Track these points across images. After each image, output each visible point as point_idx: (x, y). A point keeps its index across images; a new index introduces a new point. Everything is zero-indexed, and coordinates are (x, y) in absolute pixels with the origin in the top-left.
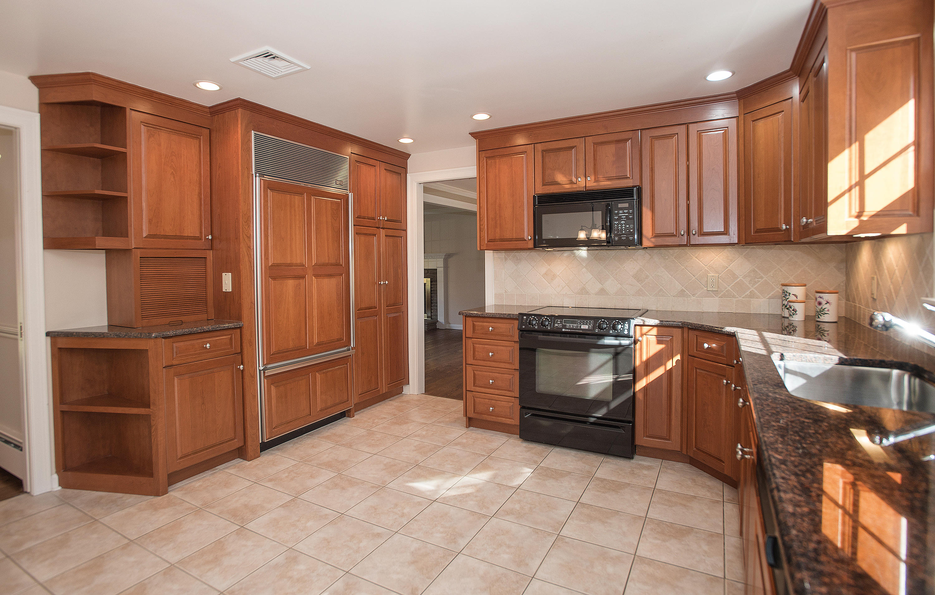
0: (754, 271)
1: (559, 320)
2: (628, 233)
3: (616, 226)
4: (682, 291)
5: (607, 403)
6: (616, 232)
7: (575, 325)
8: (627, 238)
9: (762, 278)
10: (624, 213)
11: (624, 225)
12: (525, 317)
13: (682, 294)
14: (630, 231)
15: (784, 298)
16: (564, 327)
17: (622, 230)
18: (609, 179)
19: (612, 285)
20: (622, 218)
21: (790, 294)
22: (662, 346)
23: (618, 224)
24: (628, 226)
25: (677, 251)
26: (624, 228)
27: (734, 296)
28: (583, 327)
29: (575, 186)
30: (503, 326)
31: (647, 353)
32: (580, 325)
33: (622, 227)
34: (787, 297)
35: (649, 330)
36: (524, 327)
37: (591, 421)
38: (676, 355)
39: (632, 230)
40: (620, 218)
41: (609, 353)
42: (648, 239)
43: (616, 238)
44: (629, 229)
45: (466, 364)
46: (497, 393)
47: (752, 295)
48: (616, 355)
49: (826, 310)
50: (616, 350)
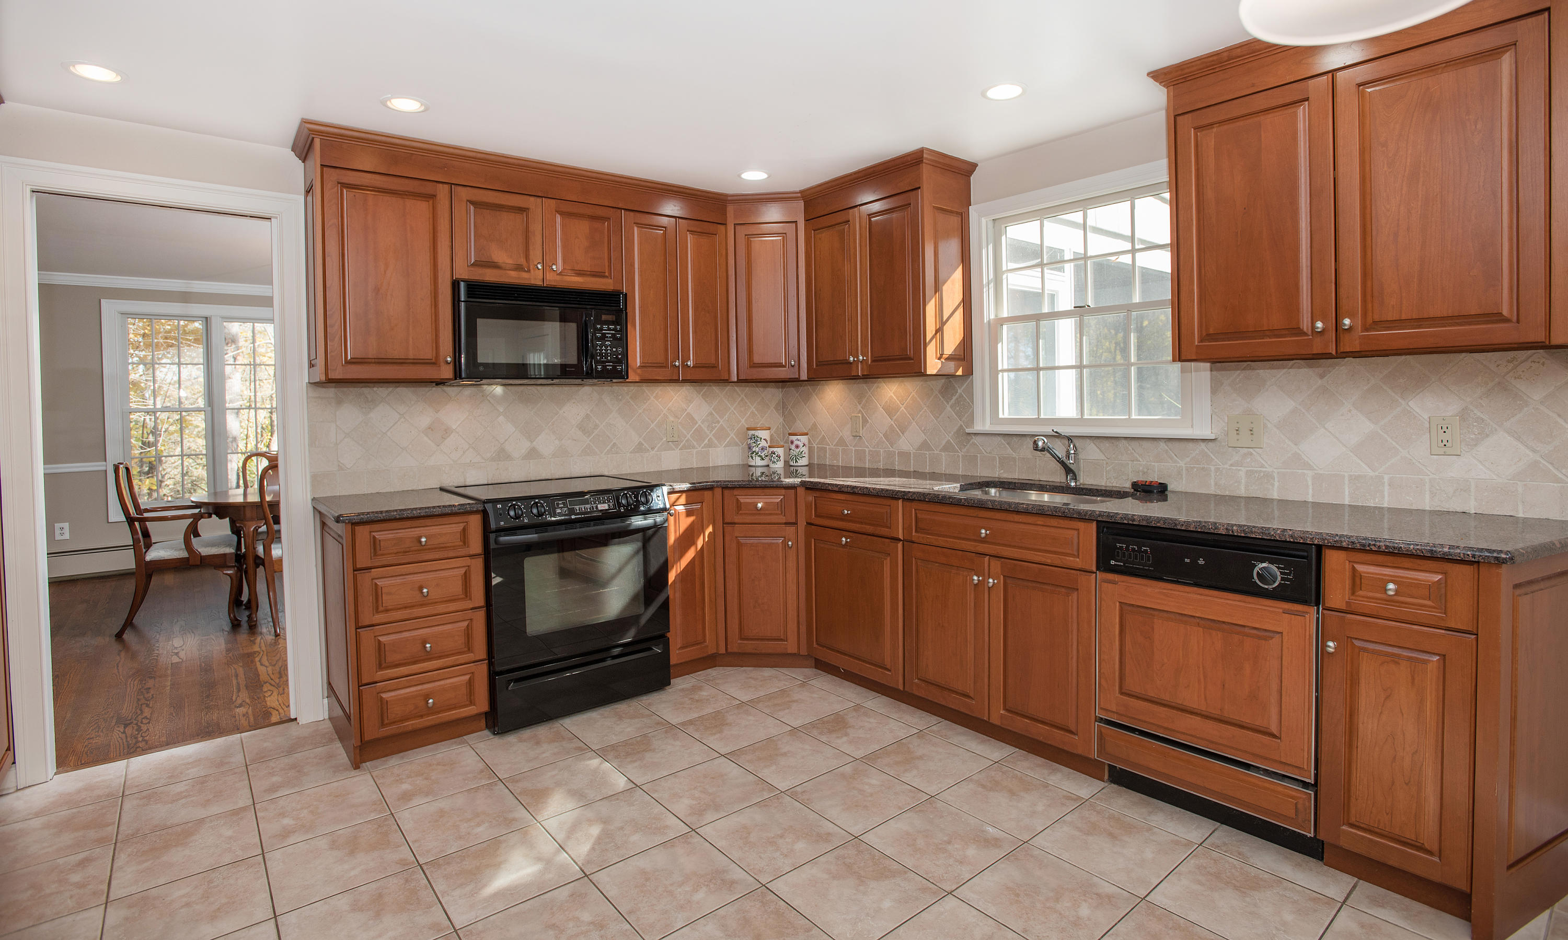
0: (711, 414)
1: (560, 502)
2: (615, 360)
3: (598, 348)
4: (640, 444)
5: (638, 617)
6: (598, 358)
7: (588, 506)
8: (614, 367)
9: (718, 422)
10: (609, 329)
11: (609, 348)
12: (499, 506)
13: (640, 449)
14: (617, 357)
15: (755, 444)
16: (572, 512)
17: (606, 354)
18: (580, 273)
19: (546, 443)
20: (607, 337)
21: (761, 438)
22: (692, 519)
23: (601, 346)
24: (614, 350)
25: (632, 388)
26: (609, 351)
27: (694, 447)
28: (601, 507)
29: (525, 275)
30: (449, 530)
31: (675, 532)
32: (594, 506)
33: (606, 350)
34: (758, 443)
35: (678, 499)
36: (502, 523)
37: (615, 654)
38: (708, 526)
39: (620, 357)
40: (604, 337)
41: (638, 541)
42: (635, 371)
43: (599, 367)
44: (617, 353)
45: (358, 627)
46: (436, 667)
47: (710, 445)
48: (646, 542)
49: (803, 453)
50: (644, 536)
